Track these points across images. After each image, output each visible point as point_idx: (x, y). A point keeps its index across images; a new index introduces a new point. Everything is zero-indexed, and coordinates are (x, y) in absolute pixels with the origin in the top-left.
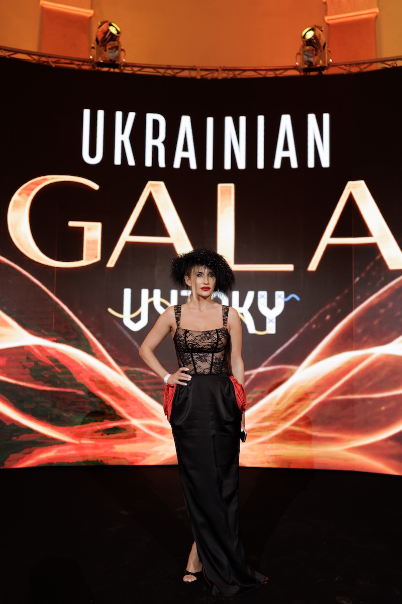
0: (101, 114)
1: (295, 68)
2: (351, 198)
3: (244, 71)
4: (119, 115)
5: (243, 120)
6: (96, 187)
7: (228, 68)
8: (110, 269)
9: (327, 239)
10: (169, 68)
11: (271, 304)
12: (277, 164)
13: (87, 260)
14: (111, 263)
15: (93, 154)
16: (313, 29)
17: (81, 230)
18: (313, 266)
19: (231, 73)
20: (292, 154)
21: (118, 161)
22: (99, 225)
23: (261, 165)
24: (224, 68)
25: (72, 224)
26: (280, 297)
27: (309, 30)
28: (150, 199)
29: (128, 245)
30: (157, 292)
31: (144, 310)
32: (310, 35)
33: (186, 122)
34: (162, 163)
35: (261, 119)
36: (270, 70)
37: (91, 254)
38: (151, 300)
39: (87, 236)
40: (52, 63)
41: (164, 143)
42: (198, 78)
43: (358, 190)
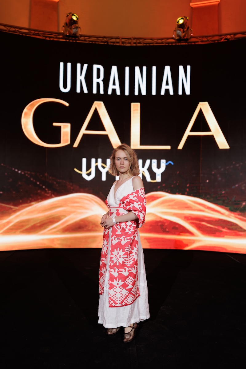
0: (69, 65)
1: (173, 38)
2: (201, 111)
3: (145, 39)
4: (79, 65)
5: (145, 68)
6: (67, 104)
8: (75, 148)
9: (188, 133)
10: (104, 37)
11: (159, 166)
12: (163, 93)
13: (63, 144)
14: (76, 145)
15: (65, 87)
16: (182, 19)
18: (180, 147)
19: (138, 40)
20: (170, 87)
21: (78, 90)
22: (69, 125)
23: (154, 93)
24: (135, 38)
25: (55, 124)
26: (163, 163)
27: (180, 19)
28: (96, 111)
29: (85, 136)
30: (100, 160)
31: (93, 170)
32: (181, 22)
33: (114, 69)
34: (102, 92)
35: (154, 68)
36: (160, 39)
37: (65, 139)
38: (97, 164)
39: (63, 130)
40: (41, 35)
41: (103, 80)
42: (121, 44)
43: (205, 107)
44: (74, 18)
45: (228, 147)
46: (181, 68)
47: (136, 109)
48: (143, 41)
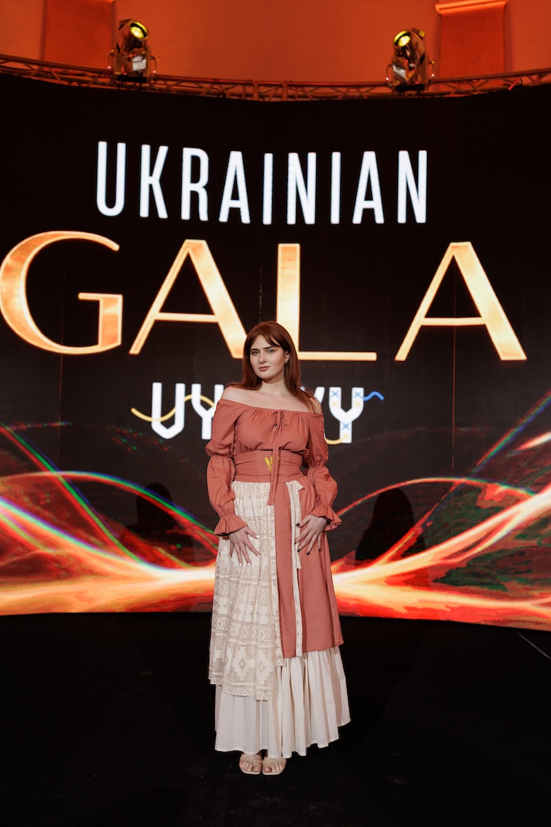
0: (121, 148)
1: (385, 84)
2: (453, 263)
3: (318, 87)
4: (146, 150)
5: (312, 158)
6: (115, 247)
7: (295, 84)
8: (134, 356)
9: (421, 319)
10: (215, 82)
11: (346, 405)
12: (357, 219)
13: (103, 346)
14: (136, 349)
15: (111, 202)
16: (407, 34)
17: (96, 304)
18: (402, 355)
19: (299, 89)
20: (377, 204)
21: (144, 212)
22: (119, 298)
23: (335, 218)
24: (290, 83)
25: (83, 296)
26: (358, 396)
27: (404, 35)
28: (188, 262)
29: (158, 324)
30: (196, 388)
31: (179, 411)
32: (404, 41)
33: (236, 160)
34: (204, 216)
35: (336, 157)
36: (353, 87)
37: (109, 335)
38: (188, 397)
39: (103, 311)
40: (56, 75)
41: (206, 187)
42: (256, 98)
43: (464, 255)
44: (137, 33)
45: (522, 356)
46: (404, 157)
47: (289, 260)
48: (311, 91)
